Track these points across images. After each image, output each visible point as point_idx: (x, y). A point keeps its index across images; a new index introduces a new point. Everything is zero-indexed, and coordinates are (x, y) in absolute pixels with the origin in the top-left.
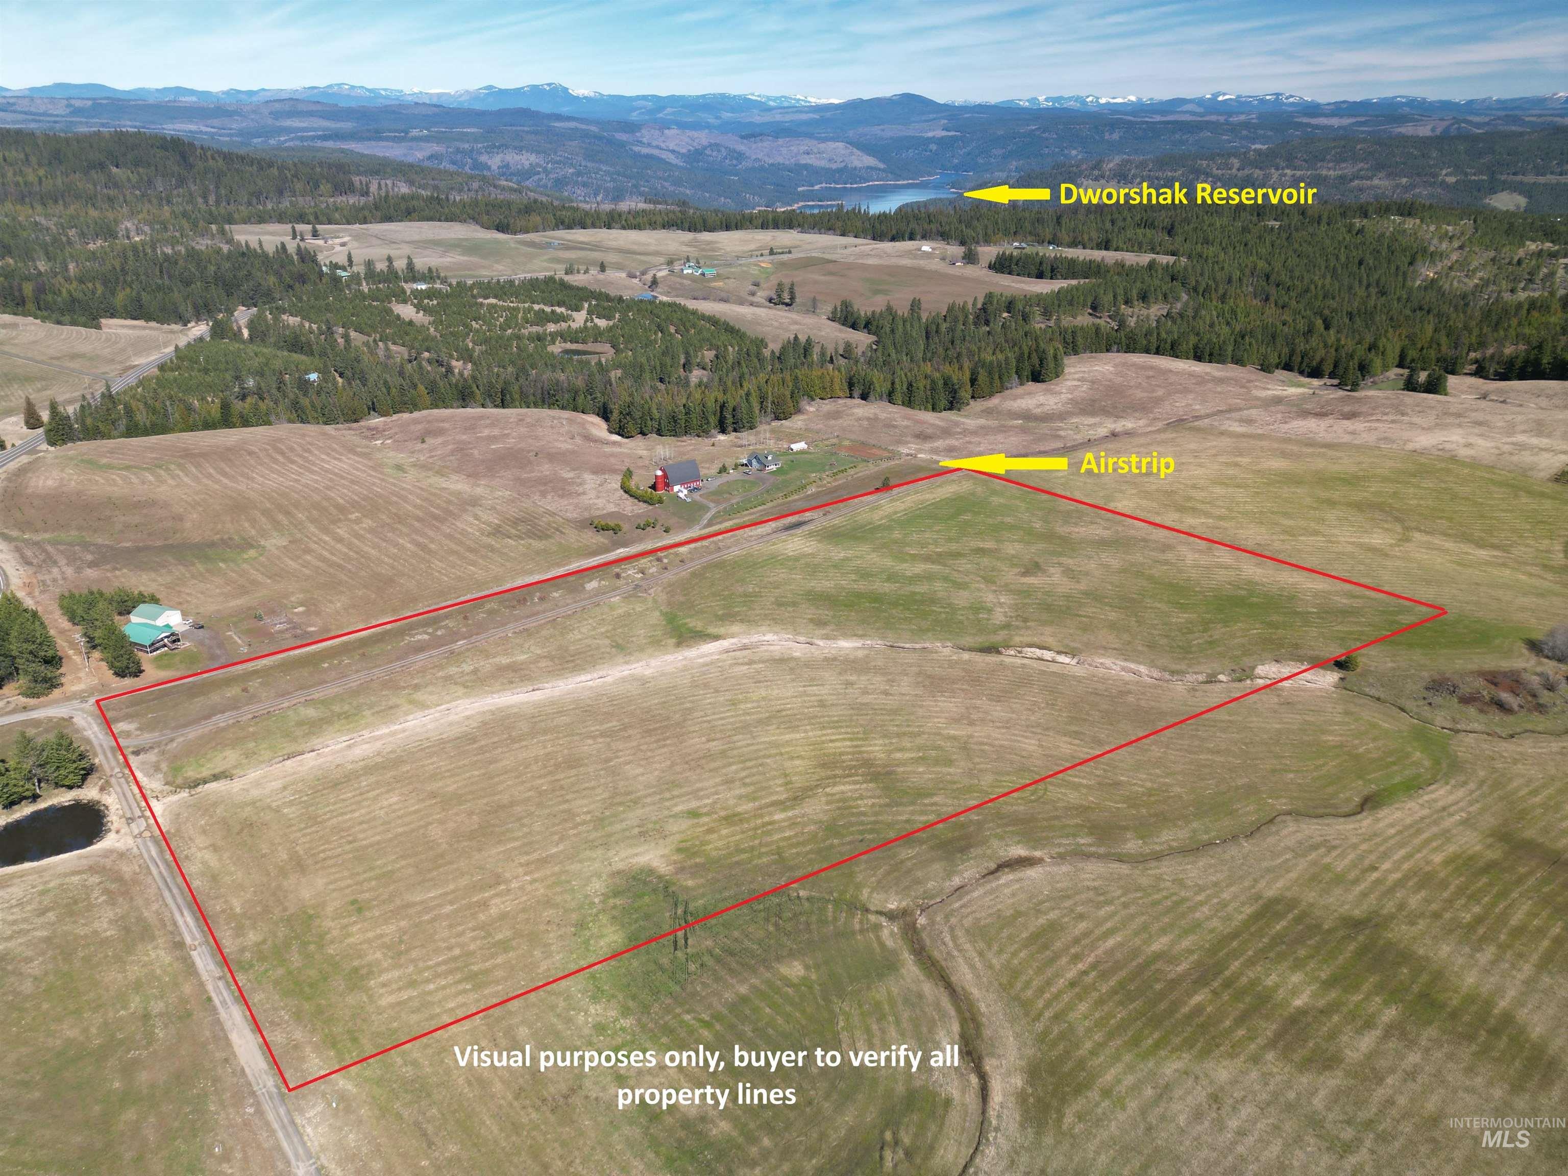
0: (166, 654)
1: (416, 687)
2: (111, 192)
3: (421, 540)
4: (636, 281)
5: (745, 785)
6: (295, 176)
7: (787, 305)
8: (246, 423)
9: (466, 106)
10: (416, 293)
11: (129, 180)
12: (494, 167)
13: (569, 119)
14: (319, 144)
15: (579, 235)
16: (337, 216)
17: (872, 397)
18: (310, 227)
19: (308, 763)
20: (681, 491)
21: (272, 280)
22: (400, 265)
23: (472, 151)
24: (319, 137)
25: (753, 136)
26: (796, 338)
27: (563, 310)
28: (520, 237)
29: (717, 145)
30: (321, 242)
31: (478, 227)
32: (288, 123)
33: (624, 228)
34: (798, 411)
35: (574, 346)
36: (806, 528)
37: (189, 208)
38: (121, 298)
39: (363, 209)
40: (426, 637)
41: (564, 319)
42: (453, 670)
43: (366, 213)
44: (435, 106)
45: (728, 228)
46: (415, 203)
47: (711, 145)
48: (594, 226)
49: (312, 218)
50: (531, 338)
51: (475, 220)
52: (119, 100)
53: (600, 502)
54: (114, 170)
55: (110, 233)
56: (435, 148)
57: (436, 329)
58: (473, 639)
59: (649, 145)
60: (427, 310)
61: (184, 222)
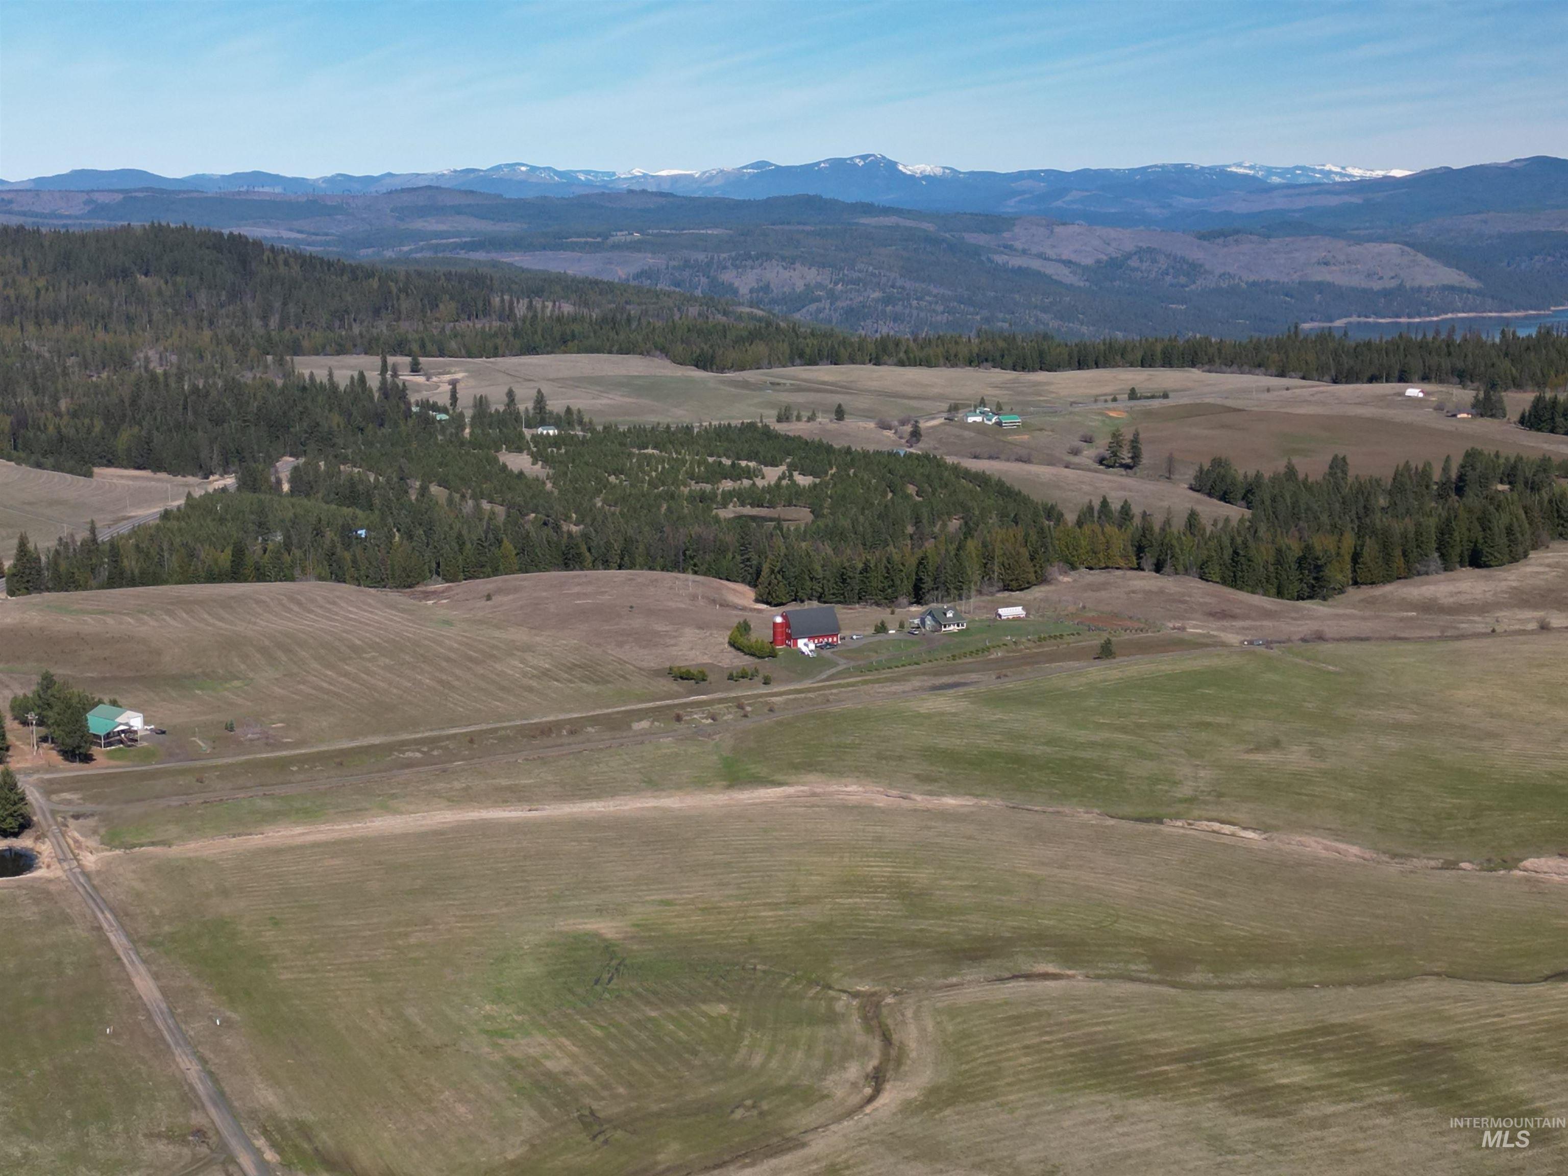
0: (120, 749)
1: (393, 796)
2: (132, 310)
3: (444, 677)
4: (889, 433)
5: (740, 888)
6: (405, 290)
7: (1127, 467)
8: (261, 576)
9: (718, 194)
10: (537, 439)
11: (160, 293)
12: (744, 290)
13: (886, 211)
14: (463, 254)
15: (825, 373)
16: (453, 345)
17: (1168, 568)
18: (408, 359)
19: (256, 841)
20: (806, 646)
21: (336, 419)
22: (525, 406)
23: (709, 264)
24: (464, 246)
25: (1223, 234)
26: (1105, 503)
27: (752, 464)
28: (730, 375)
29: (1150, 250)
30: (420, 379)
31: (667, 362)
32: (419, 224)
33: (901, 364)
34: (1042, 580)
35: (756, 511)
36: (961, 691)
37: (239, 331)
38: (125, 437)
39: (495, 335)
40: (418, 755)
41: (749, 474)
42: (440, 785)
43: (499, 341)
44: (661, 194)
45: (1081, 365)
46: (576, 328)
47: (1140, 251)
48: (852, 361)
49: (415, 347)
50: (691, 498)
51: (664, 351)
52: (163, 191)
53: (692, 654)
54: (142, 279)
55: (122, 361)
56: (649, 260)
57: (555, 484)
58: (473, 762)
59: (1024, 252)
60: (547, 461)
61: (229, 351)
